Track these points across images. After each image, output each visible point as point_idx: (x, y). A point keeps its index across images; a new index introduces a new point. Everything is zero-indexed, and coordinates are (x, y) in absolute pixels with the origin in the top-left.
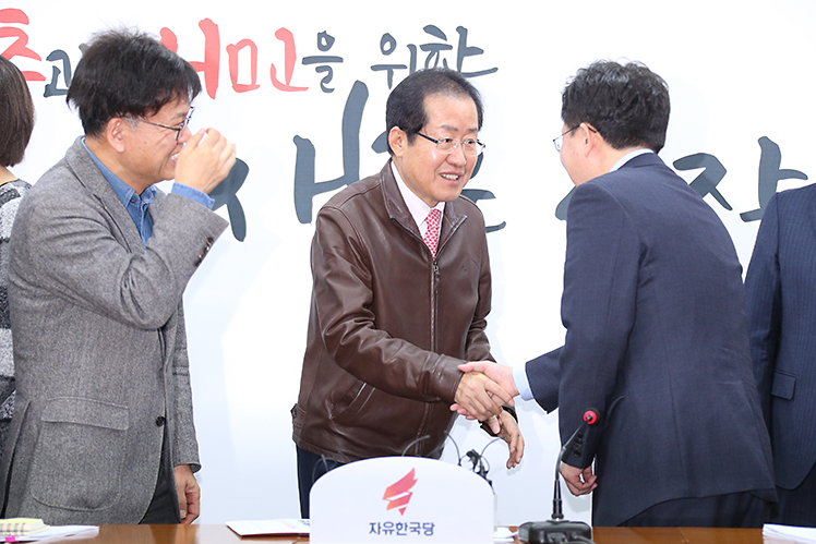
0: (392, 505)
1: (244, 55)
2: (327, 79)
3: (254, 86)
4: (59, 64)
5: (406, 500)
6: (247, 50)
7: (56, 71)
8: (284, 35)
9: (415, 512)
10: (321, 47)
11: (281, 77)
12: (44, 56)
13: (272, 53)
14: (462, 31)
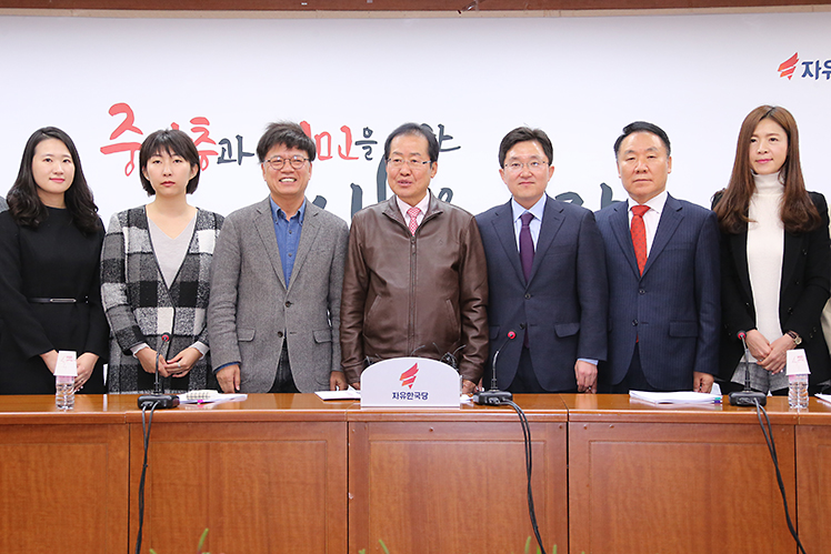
0: (405, 383)
1: (324, 140)
2: (369, 153)
3: (329, 157)
4: (225, 146)
5: (413, 380)
6: (326, 137)
7: (224, 149)
8: (345, 129)
9: (417, 387)
10: (365, 136)
11: (344, 152)
12: (217, 142)
13: (339, 139)
14: (441, 127)
